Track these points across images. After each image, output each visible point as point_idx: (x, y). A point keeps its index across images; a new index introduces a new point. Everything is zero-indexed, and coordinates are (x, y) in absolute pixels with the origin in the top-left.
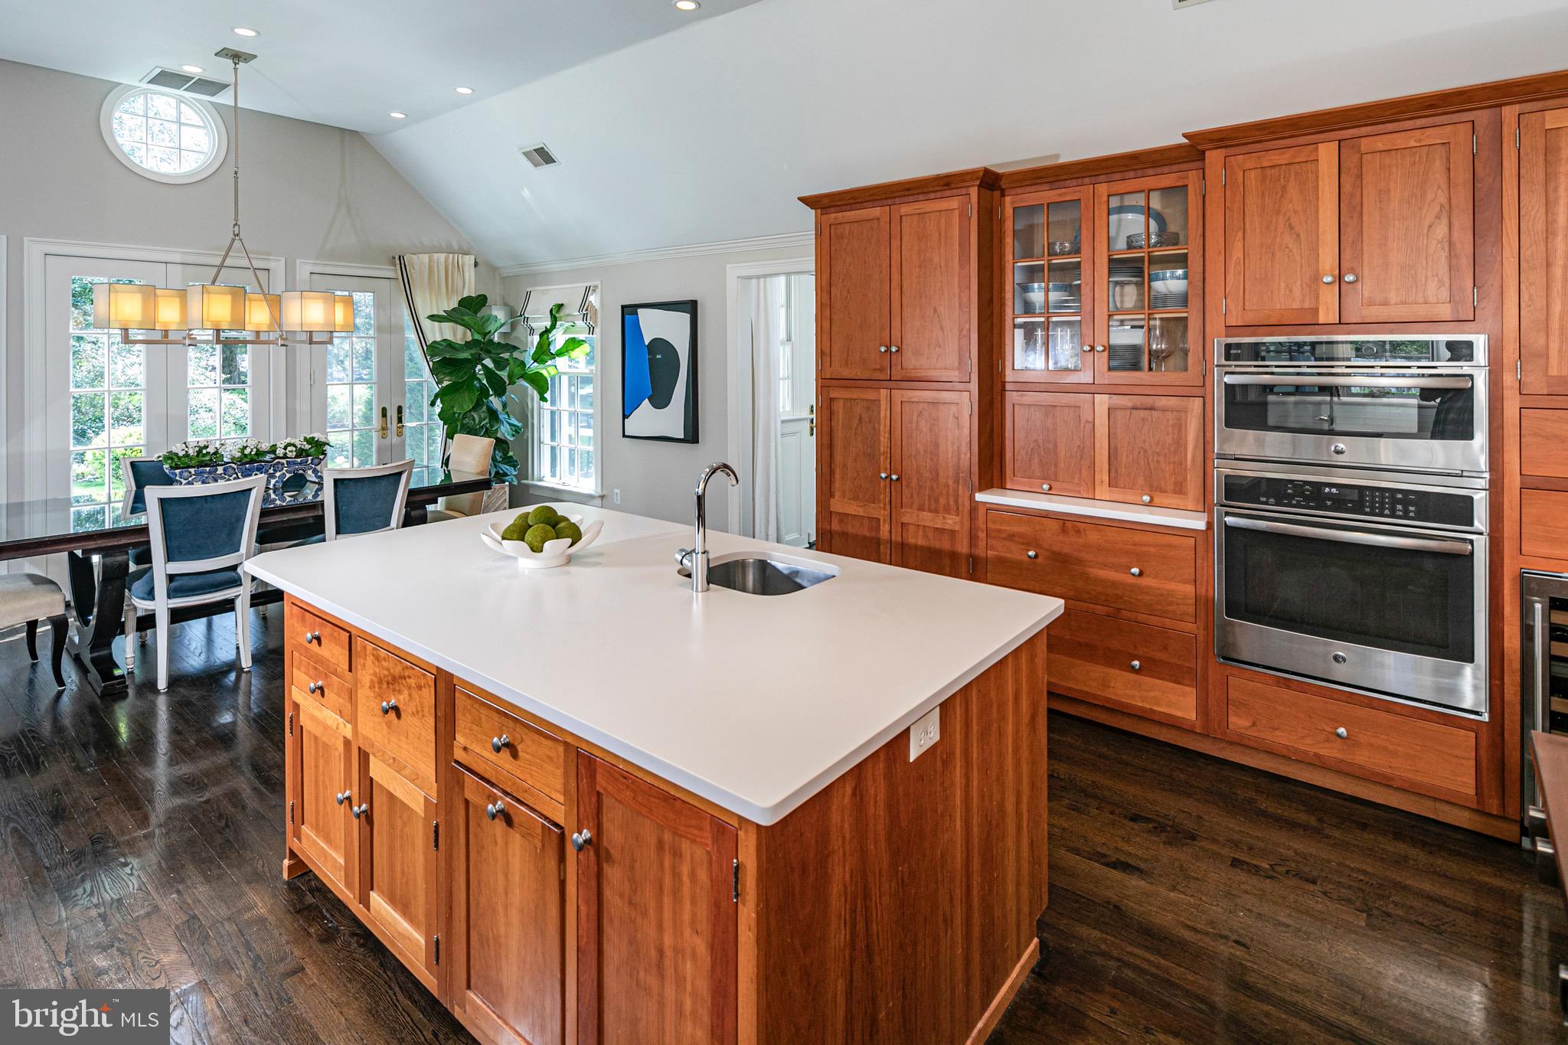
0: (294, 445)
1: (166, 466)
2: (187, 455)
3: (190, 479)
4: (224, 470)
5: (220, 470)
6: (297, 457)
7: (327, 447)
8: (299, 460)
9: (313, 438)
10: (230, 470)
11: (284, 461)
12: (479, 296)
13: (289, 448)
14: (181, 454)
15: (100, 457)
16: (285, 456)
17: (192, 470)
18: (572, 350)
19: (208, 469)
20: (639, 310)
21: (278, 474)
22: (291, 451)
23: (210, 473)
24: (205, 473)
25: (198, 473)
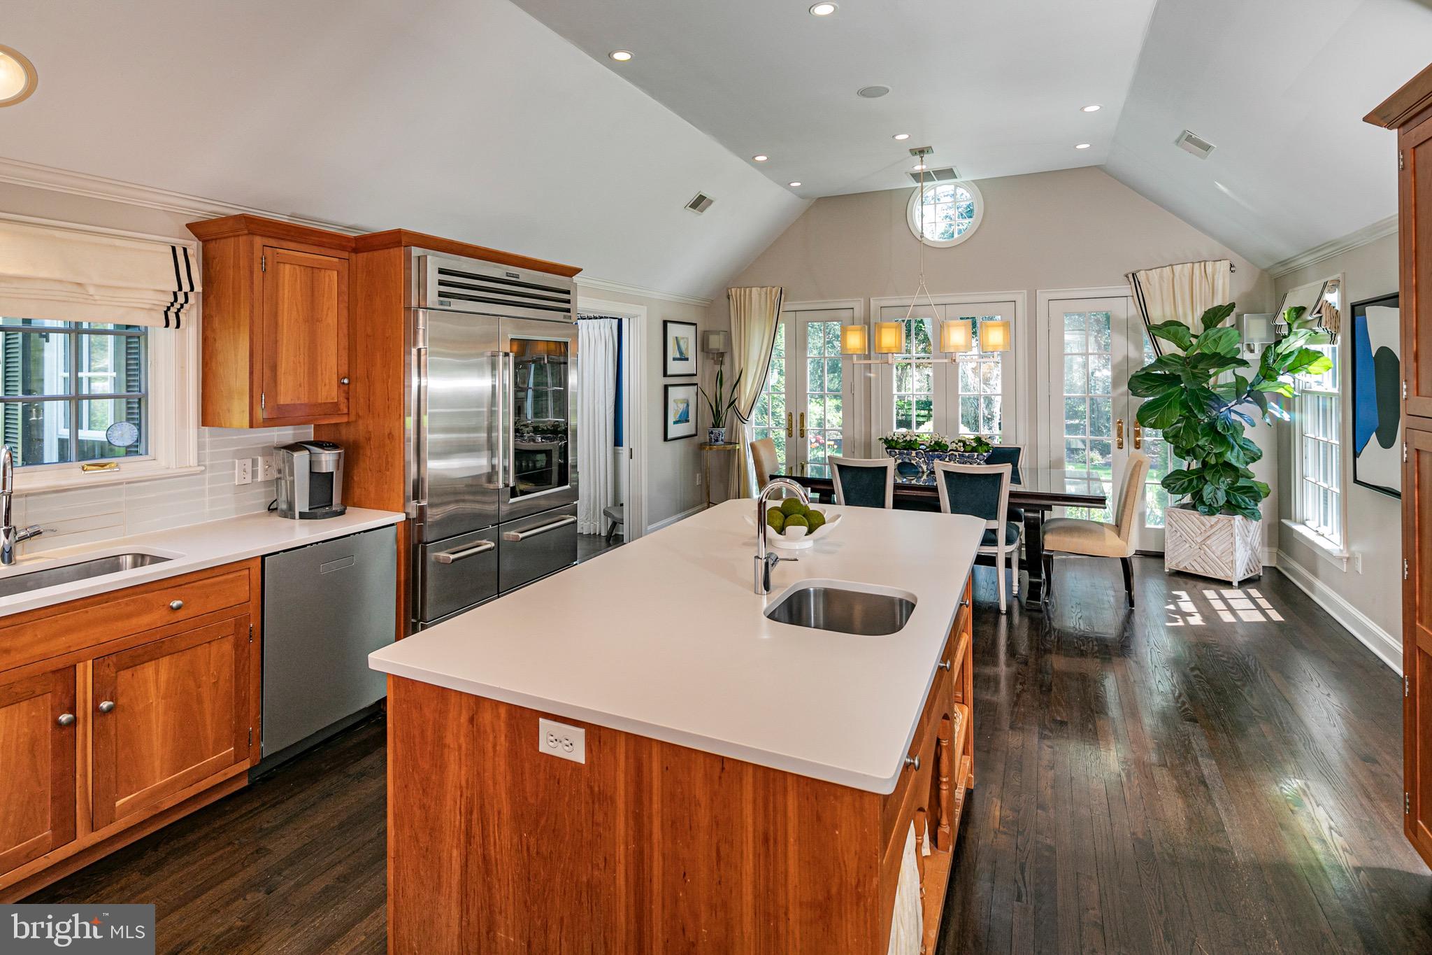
5: (914, 453)
6: (966, 451)
8: (967, 454)
11: (956, 453)
16: (956, 450)
18: (1307, 364)
19: (906, 452)
20: (1367, 309)
22: (960, 447)
23: (907, 454)
24: (904, 453)
25: (900, 454)
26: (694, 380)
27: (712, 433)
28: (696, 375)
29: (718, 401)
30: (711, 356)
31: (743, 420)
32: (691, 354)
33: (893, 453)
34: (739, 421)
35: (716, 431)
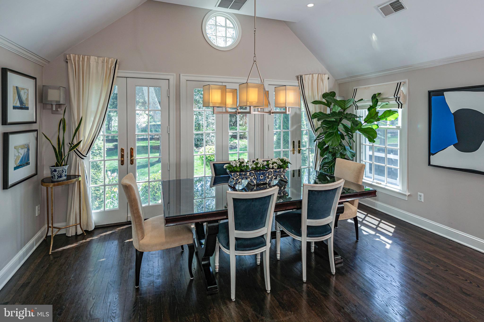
0: (276, 163)
1: (228, 170)
2: (236, 166)
3: (237, 178)
4: (250, 174)
5: (248, 174)
6: (278, 168)
7: (289, 165)
8: (278, 170)
9: (283, 159)
10: (252, 174)
11: (272, 170)
12: (331, 92)
13: (275, 164)
14: (234, 166)
15: (202, 157)
16: (273, 168)
17: (238, 173)
18: (388, 116)
19: (244, 173)
20: (445, 93)
21: (270, 177)
22: (275, 166)
23: (245, 175)
24: (243, 175)
25: (240, 175)
26: (34, 127)
27: (55, 171)
28: (36, 122)
29: (61, 144)
30: (49, 107)
31: (82, 156)
32: (31, 103)
33: (236, 175)
34: (78, 158)
35: (59, 169)
